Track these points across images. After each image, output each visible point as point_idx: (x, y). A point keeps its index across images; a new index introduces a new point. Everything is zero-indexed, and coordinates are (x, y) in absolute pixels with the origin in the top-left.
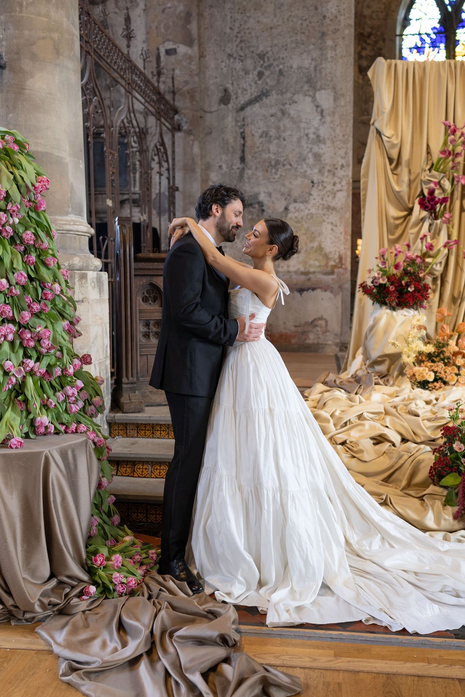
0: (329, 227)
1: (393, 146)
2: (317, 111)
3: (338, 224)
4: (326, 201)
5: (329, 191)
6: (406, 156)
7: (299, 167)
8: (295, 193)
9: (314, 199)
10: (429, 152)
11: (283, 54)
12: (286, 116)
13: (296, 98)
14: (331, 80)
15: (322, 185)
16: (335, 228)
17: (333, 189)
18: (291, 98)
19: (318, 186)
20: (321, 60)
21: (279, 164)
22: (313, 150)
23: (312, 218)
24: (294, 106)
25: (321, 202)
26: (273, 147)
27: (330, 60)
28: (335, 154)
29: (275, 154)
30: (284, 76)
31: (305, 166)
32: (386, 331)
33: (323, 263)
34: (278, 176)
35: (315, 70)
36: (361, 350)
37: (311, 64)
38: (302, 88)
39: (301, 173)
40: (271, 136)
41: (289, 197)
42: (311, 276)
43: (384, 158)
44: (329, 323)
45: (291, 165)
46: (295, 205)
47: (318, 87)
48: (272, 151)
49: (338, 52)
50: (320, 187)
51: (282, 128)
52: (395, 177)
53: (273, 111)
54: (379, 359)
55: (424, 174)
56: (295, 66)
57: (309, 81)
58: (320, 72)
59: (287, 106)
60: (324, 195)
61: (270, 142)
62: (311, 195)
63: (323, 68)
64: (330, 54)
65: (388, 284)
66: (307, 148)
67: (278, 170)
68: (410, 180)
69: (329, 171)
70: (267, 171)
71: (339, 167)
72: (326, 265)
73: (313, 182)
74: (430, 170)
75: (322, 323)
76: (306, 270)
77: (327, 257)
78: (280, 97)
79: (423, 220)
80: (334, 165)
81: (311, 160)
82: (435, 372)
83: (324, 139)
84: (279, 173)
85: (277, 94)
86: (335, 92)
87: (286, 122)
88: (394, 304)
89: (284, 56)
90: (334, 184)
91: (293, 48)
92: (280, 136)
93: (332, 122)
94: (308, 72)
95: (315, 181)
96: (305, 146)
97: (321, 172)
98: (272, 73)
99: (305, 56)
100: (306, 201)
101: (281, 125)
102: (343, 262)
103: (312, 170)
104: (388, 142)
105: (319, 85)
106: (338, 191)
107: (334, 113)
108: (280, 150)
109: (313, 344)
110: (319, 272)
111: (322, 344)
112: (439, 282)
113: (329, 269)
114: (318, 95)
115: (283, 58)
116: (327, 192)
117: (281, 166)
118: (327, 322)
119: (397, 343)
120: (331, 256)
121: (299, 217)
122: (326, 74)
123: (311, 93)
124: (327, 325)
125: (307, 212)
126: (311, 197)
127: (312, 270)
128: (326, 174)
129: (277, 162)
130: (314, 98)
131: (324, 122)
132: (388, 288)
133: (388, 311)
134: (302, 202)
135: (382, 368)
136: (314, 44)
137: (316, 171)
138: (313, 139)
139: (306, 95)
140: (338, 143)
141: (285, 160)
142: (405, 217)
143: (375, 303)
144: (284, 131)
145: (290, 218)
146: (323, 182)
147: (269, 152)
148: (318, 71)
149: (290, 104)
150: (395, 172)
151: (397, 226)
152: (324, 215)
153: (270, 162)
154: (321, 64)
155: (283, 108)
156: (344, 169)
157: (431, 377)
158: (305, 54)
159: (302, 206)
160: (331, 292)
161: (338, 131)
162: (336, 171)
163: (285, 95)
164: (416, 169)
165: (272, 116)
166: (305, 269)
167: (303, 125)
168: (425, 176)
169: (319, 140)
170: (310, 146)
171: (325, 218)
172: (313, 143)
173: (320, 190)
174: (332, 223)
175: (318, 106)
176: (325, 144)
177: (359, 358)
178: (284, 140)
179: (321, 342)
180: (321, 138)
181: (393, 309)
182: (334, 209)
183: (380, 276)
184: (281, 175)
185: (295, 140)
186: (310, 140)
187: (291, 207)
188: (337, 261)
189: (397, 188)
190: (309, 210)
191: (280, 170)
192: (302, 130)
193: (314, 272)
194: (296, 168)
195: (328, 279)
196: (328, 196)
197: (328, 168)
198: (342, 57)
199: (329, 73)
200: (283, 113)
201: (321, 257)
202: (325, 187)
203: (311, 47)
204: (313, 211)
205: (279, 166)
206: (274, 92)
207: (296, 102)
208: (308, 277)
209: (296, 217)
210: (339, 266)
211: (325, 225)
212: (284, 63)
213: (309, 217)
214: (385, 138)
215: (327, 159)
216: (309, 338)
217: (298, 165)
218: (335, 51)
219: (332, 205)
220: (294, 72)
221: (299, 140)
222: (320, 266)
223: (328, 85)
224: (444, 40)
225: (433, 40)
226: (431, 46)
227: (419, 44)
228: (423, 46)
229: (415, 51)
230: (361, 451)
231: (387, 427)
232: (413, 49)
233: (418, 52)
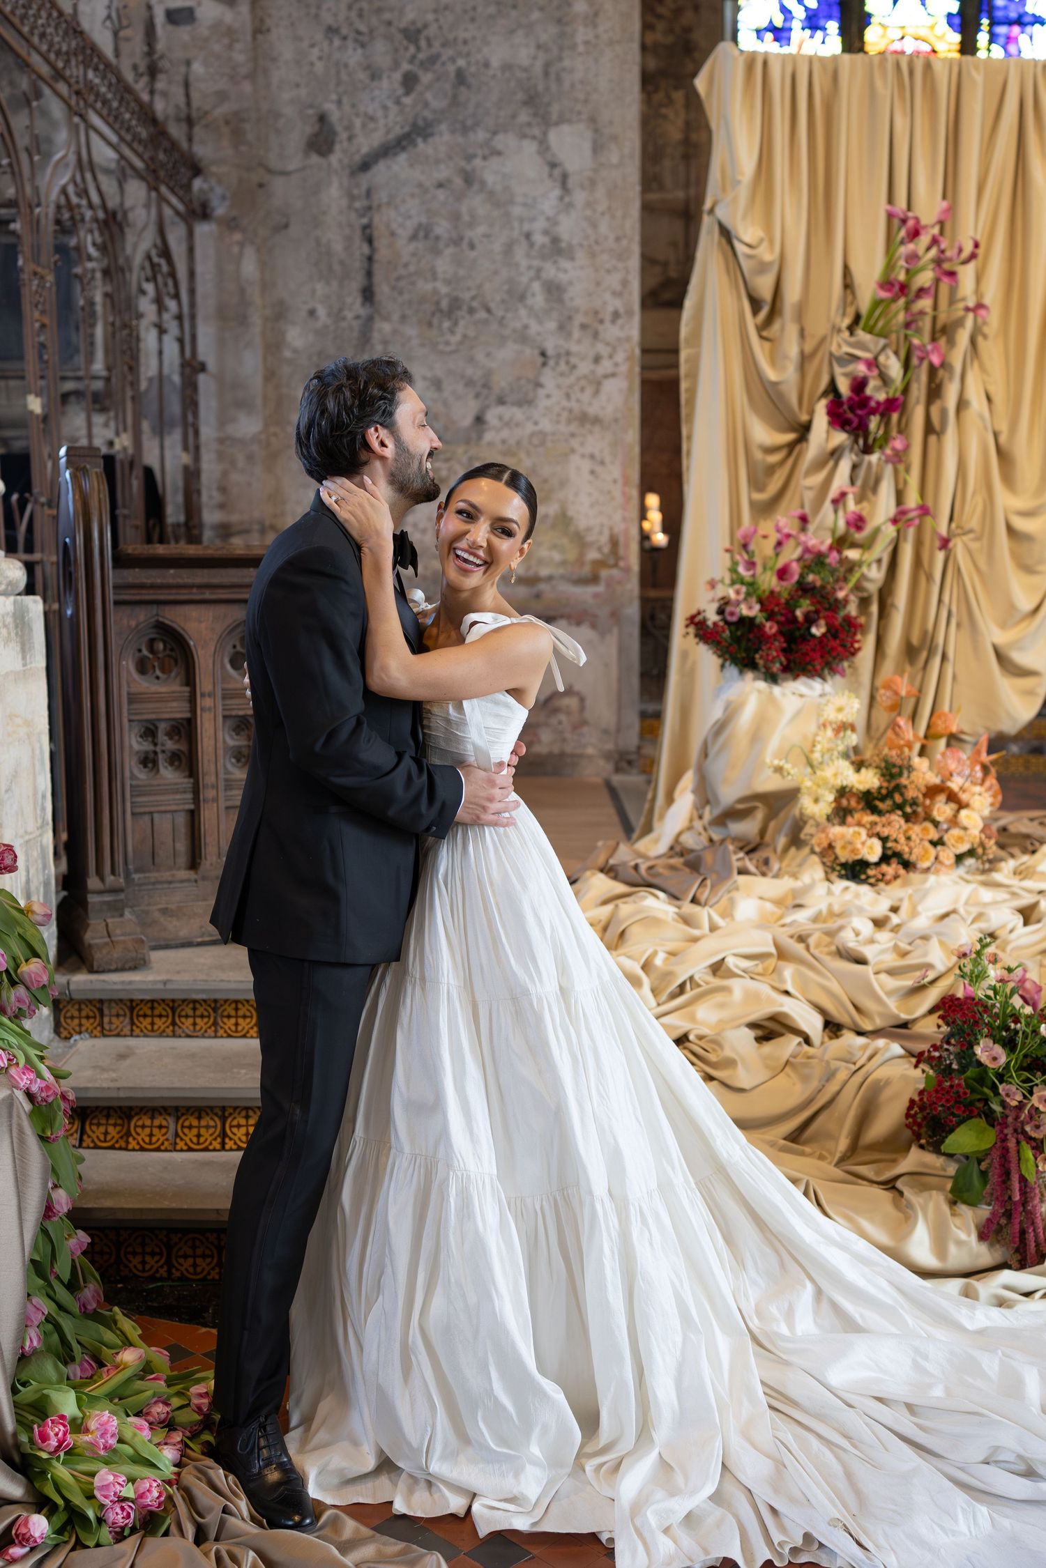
0: (586, 465)
1: (763, 267)
2: (551, 175)
3: (608, 459)
4: (578, 401)
5: (585, 377)
6: (792, 293)
7: (509, 315)
8: (501, 382)
9: (548, 396)
10: (848, 285)
11: (466, 30)
12: (476, 187)
13: (500, 141)
14: (586, 101)
15: (567, 363)
16: (599, 469)
17: (593, 372)
18: (487, 143)
19: (557, 364)
20: (561, 49)
21: (459, 308)
22: (544, 275)
23: (543, 443)
24: (494, 162)
25: (565, 403)
26: (443, 265)
27: (581, 48)
28: (598, 284)
29: (448, 282)
30: (469, 87)
31: (523, 312)
32: (757, 736)
33: (572, 555)
34: (455, 339)
35: (546, 74)
36: (688, 780)
37: (535, 58)
38: (514, 116)
39: (514, 331)
40: (437, 238)
41: (485, 392)
42: (542, 586)
43: (739, 298)
44: (588, 703)
45: (489, 310)
46: (500, 410)
47: (554, 117)
48: (440, 275)
49: (601, 29)
50: (563, 367)
51: (466, 218)
52: (767, 345)
53: (443, 173)
54: (740, 806)
55: (836, 338)
56: (495, 63)
57: (532, 100)
58: (559, 79)
59: (478, 162)
60: (571, 387)
61: (436, 252)
62: (539, 385)
63: (564, 69)
64: (582, 34)
65: (761, 618)
66: (530, 267)
67: (456, 323)
68: (802, 353)
69: (584, 327)
70: (430, 325)
71: (608, 317)
72: (580, 561)
73: (543, 354)
74: (851, 329)
75: (572, 702)
76: (531, 573)
77: (580, 540)
78: (460, 140)
79: (836, 454)
80: (596, 313)
81: (538, 299)
82: (884, 840)
83: (570, 247)
84: (460, 330)
85: (453, 132)
86: (596, 131)
87: (476, 203)
88: (776, 667)
89: (468, 35)
90: (597, 359)
91: (491, 17)
92: (461, 238)
93: (589, 205)
94: (529, 79)
95: (550, 352)
96: (524, 263)
97: (562, 328)
98: (438, 79)
99: (519, 37)
100: (526, 402)
101: (464, 209)
102: (621, 552)
103: (541, 323)
104: (749, 257)
105: (555, 109)
106: (606, 376)
107: (593, 183)
108: (462, 272)
109: (550, 755)
110: (563, 577)
111: (572, 756)
112: (874, 608)
113: (586, 570)
114: (553, 136)
115: (465, 42)
116: (579, 379)
117: (463, 312)
118: (582, 700)
119: (787, 766)
120: (590, 538)
121: (512, 442)
122: (573, 86)
123: (536, 131)
124: (582, 708)
125: (530, 428)
126: (541, 392)
127: (544, 572)
128: (576, 333)
129: (456, 304)
130: (543, 144)
131: (570, 205)
132: (761, 627)
133: (762, 685)
134: (519, 404)
135: (748, 828)
136: (542, 9)
137: (552, 325)
138: (543, 246)
139: (524, 136)
140: (605, 257)
141: (473, 298)
142: (791, 446)
143: (728, 663)
144: (471, 225)
145: (490, 444)
146: (568, 353)
147: (434, 277)
148: (553, 76)
149: (485, 158)
150: (765, 334)
151: (771, 470)
152: (573, 435)
153: (438, 303)
154: (560, 59)
155: (468, 168)
156: (620, 322)
157: (872, 852)
158: (520, 33)
159: (517, 413)
160: (593, 626)
161: (603, 228)
162: (601, 328)
163: (471, 135)
164: (818, 328)
165: (440, 185)
166: (529, 568)
167: (517, 211)
168: (841, 345)
169: (557, 249)
170: (536, 263)
171: (574, 443)
172: (543, 257)
173: (562, 374)
174: (592, 457)
175: (553, 165)
176: (572, 259)
177: (685, 800)
178: (472, 246)
179: (568, 749)
180: (563, 245)
181: (773, 678)
182: (596, 421)
183: (742, 597)
184: (465, 336)
185: (497, 247)
186: (537, 247)
187: (492, 416)
188: (606, 550)
189: (771, 375)
190: (536, 423)
191: (462, 323)
192: (516, 224)
193: (550, 579)
194: (503, 318)
195: (585, 594)
196: (582, 390)
197: (579, 319)
198: (611, 43)
199: (582, 82)
200: (469, 179)
201: (565, 541)
202: (574, 367)
203: (536, 15)
204: (546, 425)
205: (459, 313)
206: (443, 127)
207: (499, 153)
208: (534, 590)
209: (504, 442)
210: (612, 561)
211: (575, 460)
212: (468, 55)
213: (535, 441)
214: (740, 248)
215: (577, 296)
216: (540, 742)
217: (507, 310)
218: (595, 26)
219: (592, 410)
220: (494, 76)
221: (508, 249)
222: (563, 563)
223: (579, 113)
224: (836, 12)
225: (810, 13)
226: (806, 24)
227: (779, 21)
228: (787, 25)
229: (769, 36)
230: (730, 1063)
231: (787, 993)
232: (763, 33)
233: (776, 39)
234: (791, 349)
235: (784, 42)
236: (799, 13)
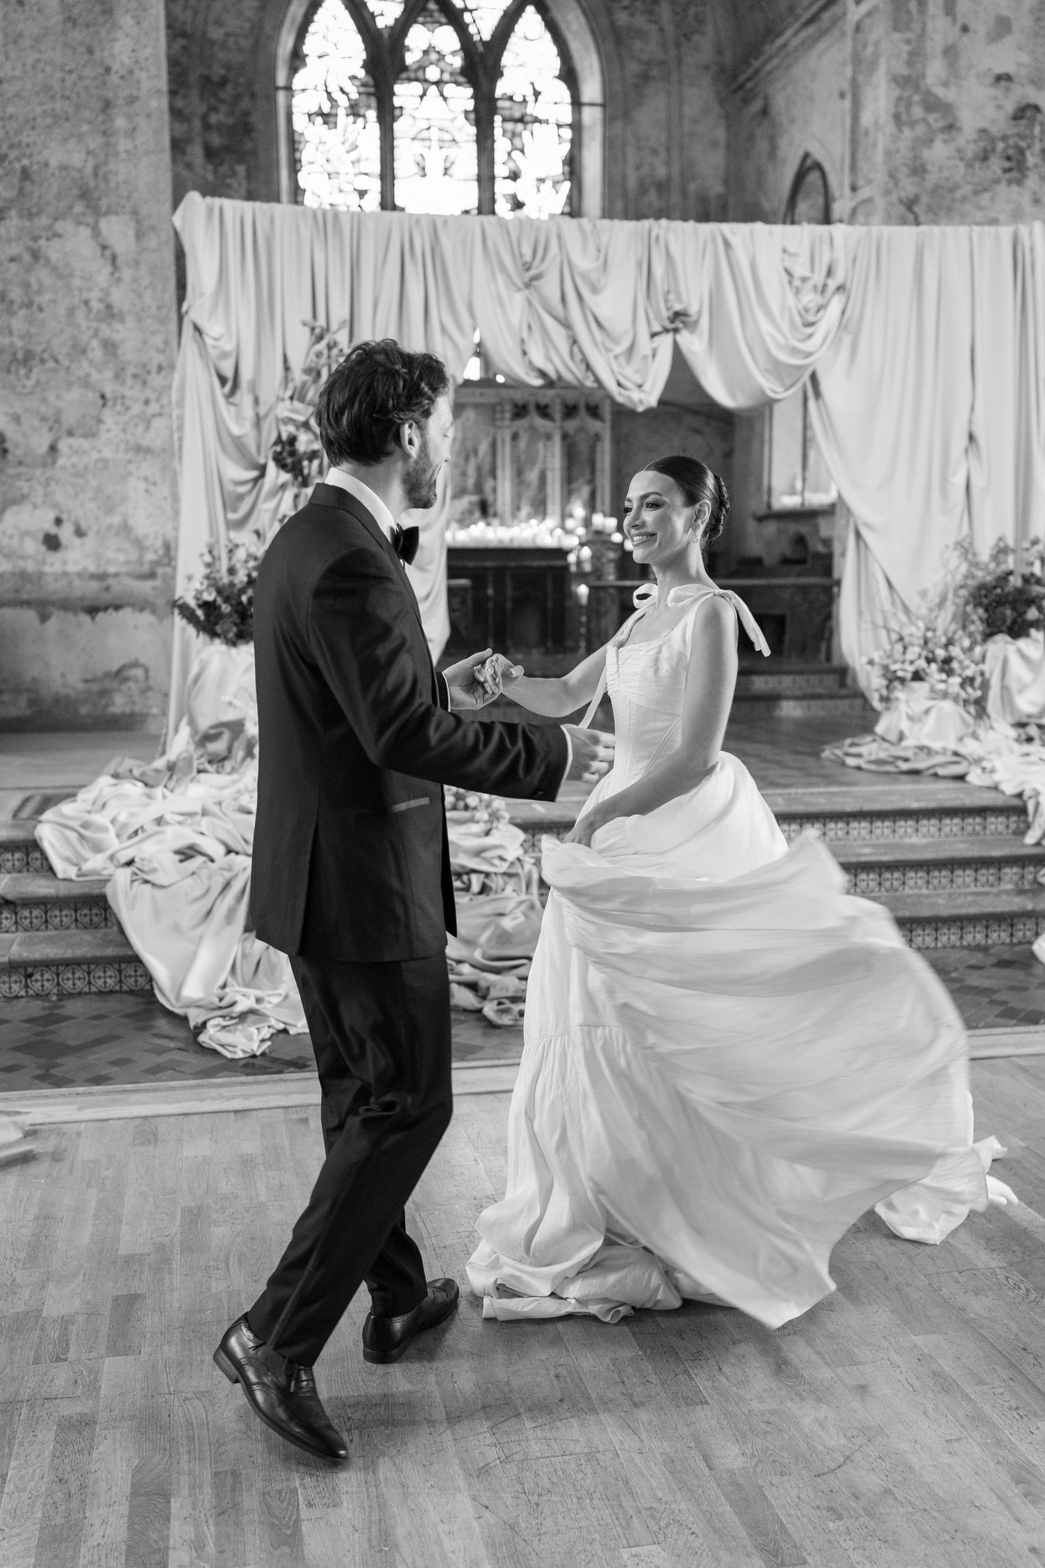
0: (142, 486)
1: (224, 355)
2: (103, 255)
3: (159, 481)
4: (133, 434)
5: (138, 416)
6: (246, 375)
7: (74, 366)
8: (70, 418)
9: (108, 430)
10: (287, 368)
11: (28, 136)
12: (42, 262)
13: (59, 226)
14: (129, 198)
15: (123, 404)
16: (152, 488)
17: (144, 412)
18: (49, 227)
19: (114, 404)
20: (107, 155)
21: (32, 358)
22: (101, 334)
23: (106, 468)
24: (56, 243)
25: (122, 436)
26: (18, 324)
27: (123, 156)
28: (145, 343)
29: (22, 337)
30: (33, 182)
31: (85, 364)
32: (221, 684)
33: (134, 556)
34: (31, 383)
35: (96, 174)
36: (185, 720)
37: (86, 161)
38: (71, 207)
39: (79, 378)
40: (12, 302)
41: (56, 426)
42: (111, 581)
43: (210, 375)
44: (152, 673)
45: (57, 361)
46: (70, 440)
47: (104, 209)
48: (16, 332)
49: (138, 142)
50: (119, 407)
51: (35, 287)
52: (232, 409)
53: (15, 249)
54: (212, 732)
55: (281, 405)
56: (54, 163)
57: (85, 195)
58: (106, 179)
59: (42, 242)
60: (126, 423)
61: (11, 313)
62: (100, 421)
63: (110, 172)
64: (123, 145)
65: (219, 601)
66: (89, 328)
67: (30, 370)
68: (257, 415)
69: (135, 376)
70: (9, 371)
71: (154, 369)
72: (140, 561)
73: (103, 397)
74: (291, 398)
75: (139, 673)
76: (101, 570)
77: (139, 544)
78: (28, 224)
79: (283, 487)
80: (144, 366)
81: (97, 353)
83: (121, 312)
84: (34, 376)
85: (21, 217)
86: (138, 222)
87: (42, 274)
88: (231, 635)
89: (31, 140)
90: (147, 402)
91: (49, 127)
92: (31, 303)
93: (135, 280)
94: (82, 178)
95: (108, 395)
96: (84, 324)
97: (118, 376)
98: (6, 174)
99: (72, 143)
100: (91, 435)
101: (33, 280)
102: (172, 553)
103: (100, 372)
104: (215, 347)
105: (104, 204)
106: (154, 416)
107: (137, 263)
108: (33, 330)
109: (123, 715)
110: (127, 574)
111: (142, 715)
113: (146, 568)
114: (103, 224)
115: (28, 146)
116: (133, 417)
117: (36, 362)
118: (147, 671)
119: (236, 702)
120: (148, 543)
121: (81, 466)
122: (117, 186)
123: (90, 220)
124: (147, 677)
125: (94, 456)
126: (103, 427)
127: (112, 569)
128: (129, 381)
129: (29, 355)
130: (96, 231)
131: (119, 280)
132: (219, 607)
133: (224, 648)
134: (85, 436)
135: (219, 747)
136: (90, 123)
137: (109, 374)
138: (99, 311)
139: (79, 223)
140: (149, 322)
141: (44, 351)
142: (256, 481)
143: (201, 634)
144: (39, 292)
145: (63, 468)
146: (123, 397)
147: (11, 332)
148: (101, 176)
149: (48, 239)
150: (231, 400)
151: (240, 498)
152: (130, 462)
153: (15, 354)
154: (106, 163)
155: (36, 246)
156: (164, 373)
158: (73, 141)
159: (84, 444)
160: (153, 612)
161: (148, 297)
162: (149, 378)
163: (36, 220)
164: (267, 396)
165: (12, 260)
166: (99, 566)
167: (77, 282)
168: (284, 410)
169: (110, 313)
170: (94, 324)
171: (131, 468)
172: (99, 320)
173: (119, 413)
174: (146, 479)
175: (104, 247)
176: (123, 322)
177: (185, 730)
178: (41, 310)
179: (137, 709)
180: (116, 311)
181: (233, 643)
182: (148, 450)
183: (205, 587)
184: (38, 382)
185: (62, 310)
186: (94, 311)
187: (63, 445)
188: (161, 552)
189: (236, 431)
190: (99, 452)
191: (35, 371)
192: (76, 293)
193: (116, 575)
194: (69, 367)
195: (145, 587)
196: (136, 426)
197: (131, 370)
198: (147, 153)
199: (125, 182)
200: (36, 255)
201: (128, 546)
202: (128, 408)
203: (85, 127)
204: (107, 453)
205: (32, 363)
206: (13, 213)
207: (60, 236)
208: (104, 584)
209: (74, 466)
210: (166, 561)
211: (133, 482)
212: (31, 156)
213: (100, 466)
214: (209, 341)
215: (128, 352)
216: (114, 704)
217: (72, 361)
218: (134, 139)
219: (145, 442)
220: (53, 175)
221: (71, 312)
222: (127, 562)
223: (123, 207)
224: (373, 102)
225: (352, 102)
226: (349, 111)
227: (326, 108)
228: (334, 111)
229: (319, 120)
230: (154, 870)
231: (202, 834)
232: (313, 117)
233: (325, 123)
234: (248, 412)
235: (331, 126)
236: (343, 102)
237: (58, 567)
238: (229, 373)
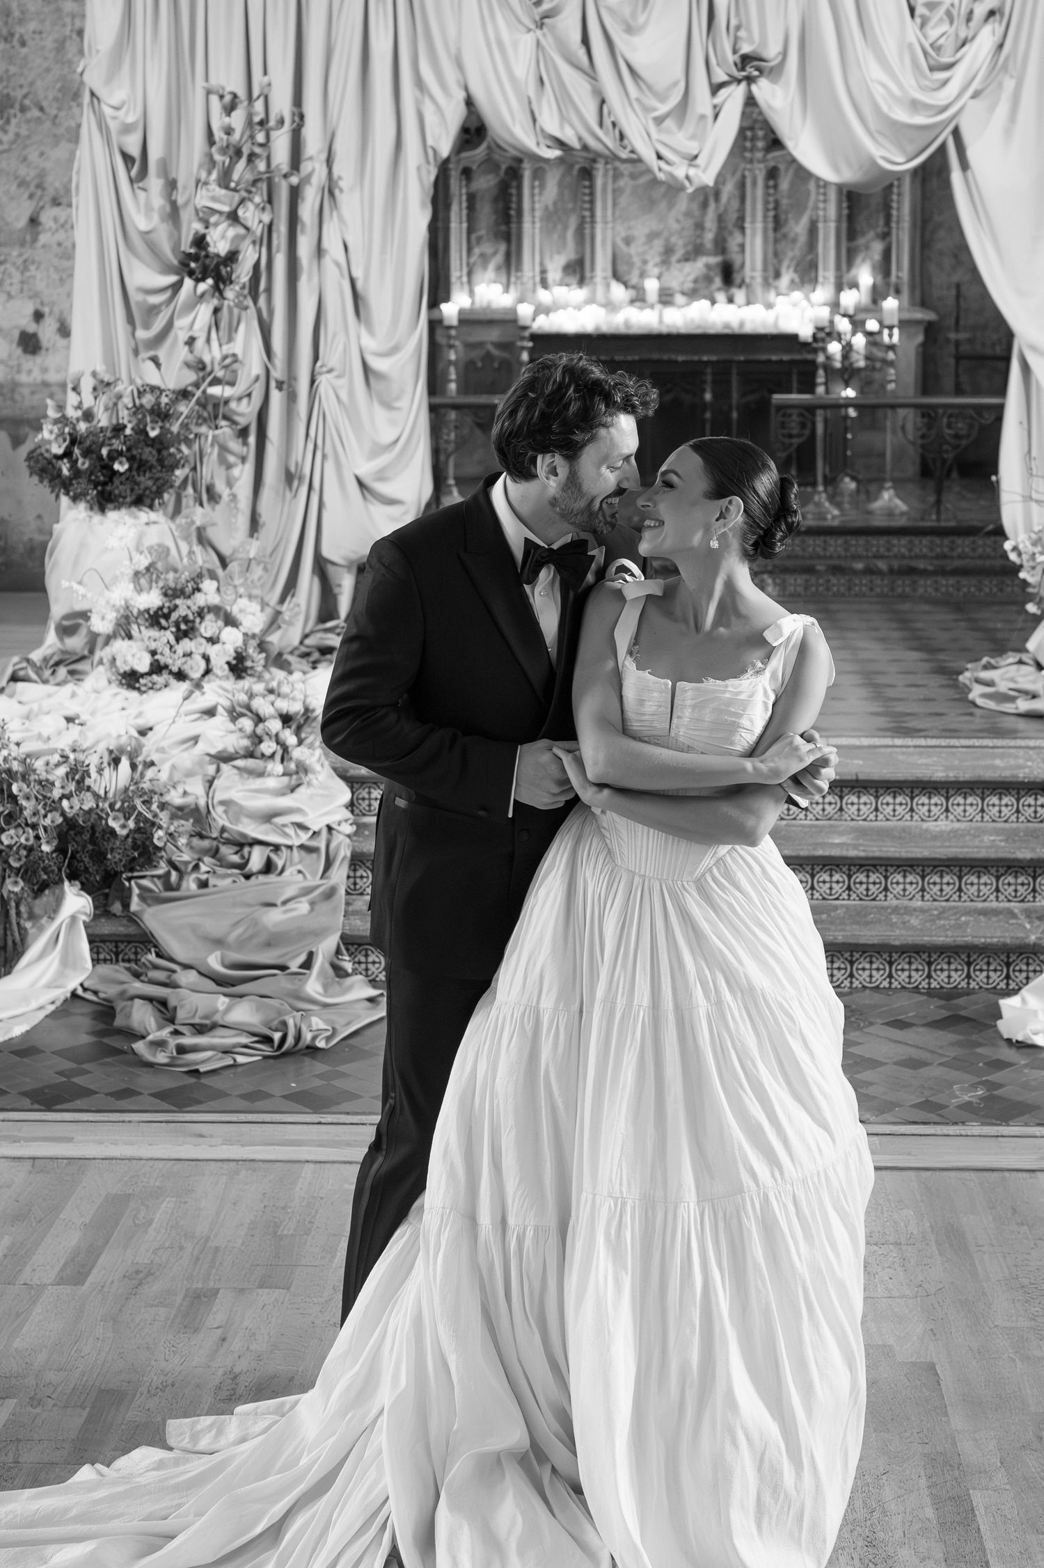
6: (155, 154)
7: (62, 114)
21: (12, 107)
34: (10, 136)
41: (39, 192)
45: (41, 109)
52: (139, 196)
55: (202, 192)
67: (9, 121)
68: (172, 204)
79: (202, 296)
82: (153, 653)
84: (12, 129)
92: (12, 35)
104: (114, 118)
108: (13, 69)
117: (15, 110)
141: (25, 96)
144: (21, 22)
150: (139, 186)
151: (153, 310)
157: (143, 665)
178: (23, 43)
184: (17, 135)
185: (49, 43)
187: (46, 218)
189: (144, 225)
191: (14, 121)
192: (68, 20)
194: (56, 116)
205: (12, 111)
209: (59, 244)
214: (106, 110)
217: (59, 109)
234: (158, 201)
237: (37, 376)
238: (135, 151)
